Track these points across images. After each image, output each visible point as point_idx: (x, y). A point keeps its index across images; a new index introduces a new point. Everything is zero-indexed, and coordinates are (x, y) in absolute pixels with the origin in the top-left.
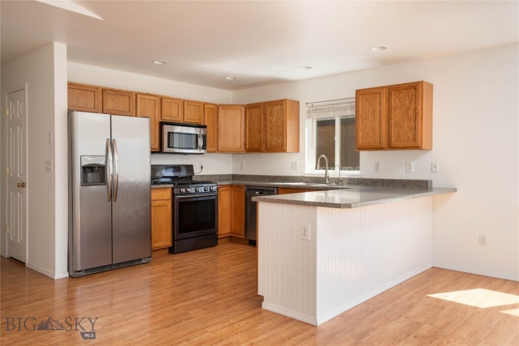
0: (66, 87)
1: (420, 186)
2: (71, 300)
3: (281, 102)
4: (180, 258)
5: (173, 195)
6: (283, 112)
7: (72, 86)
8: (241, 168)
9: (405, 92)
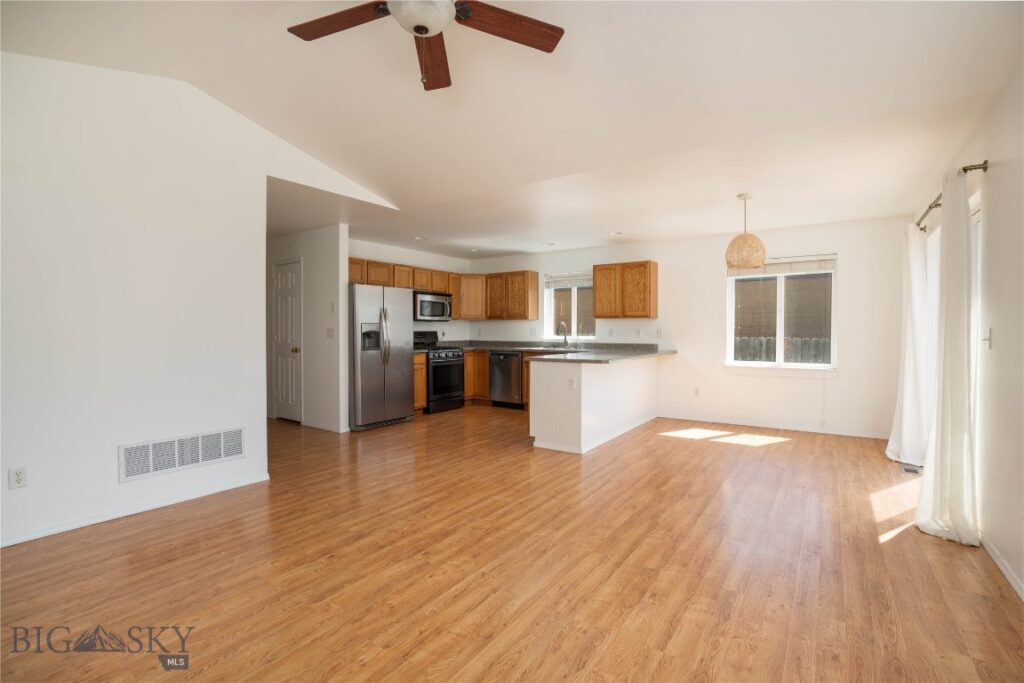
0: (347, 261)
1: (649, 349)
2: (353, 458)
3: (523, 274)
4: (435, 418)
5: (428, 359)
6: (524, 282)
7: (353, 262)
8: (479, 335)
9: (636, 269)
